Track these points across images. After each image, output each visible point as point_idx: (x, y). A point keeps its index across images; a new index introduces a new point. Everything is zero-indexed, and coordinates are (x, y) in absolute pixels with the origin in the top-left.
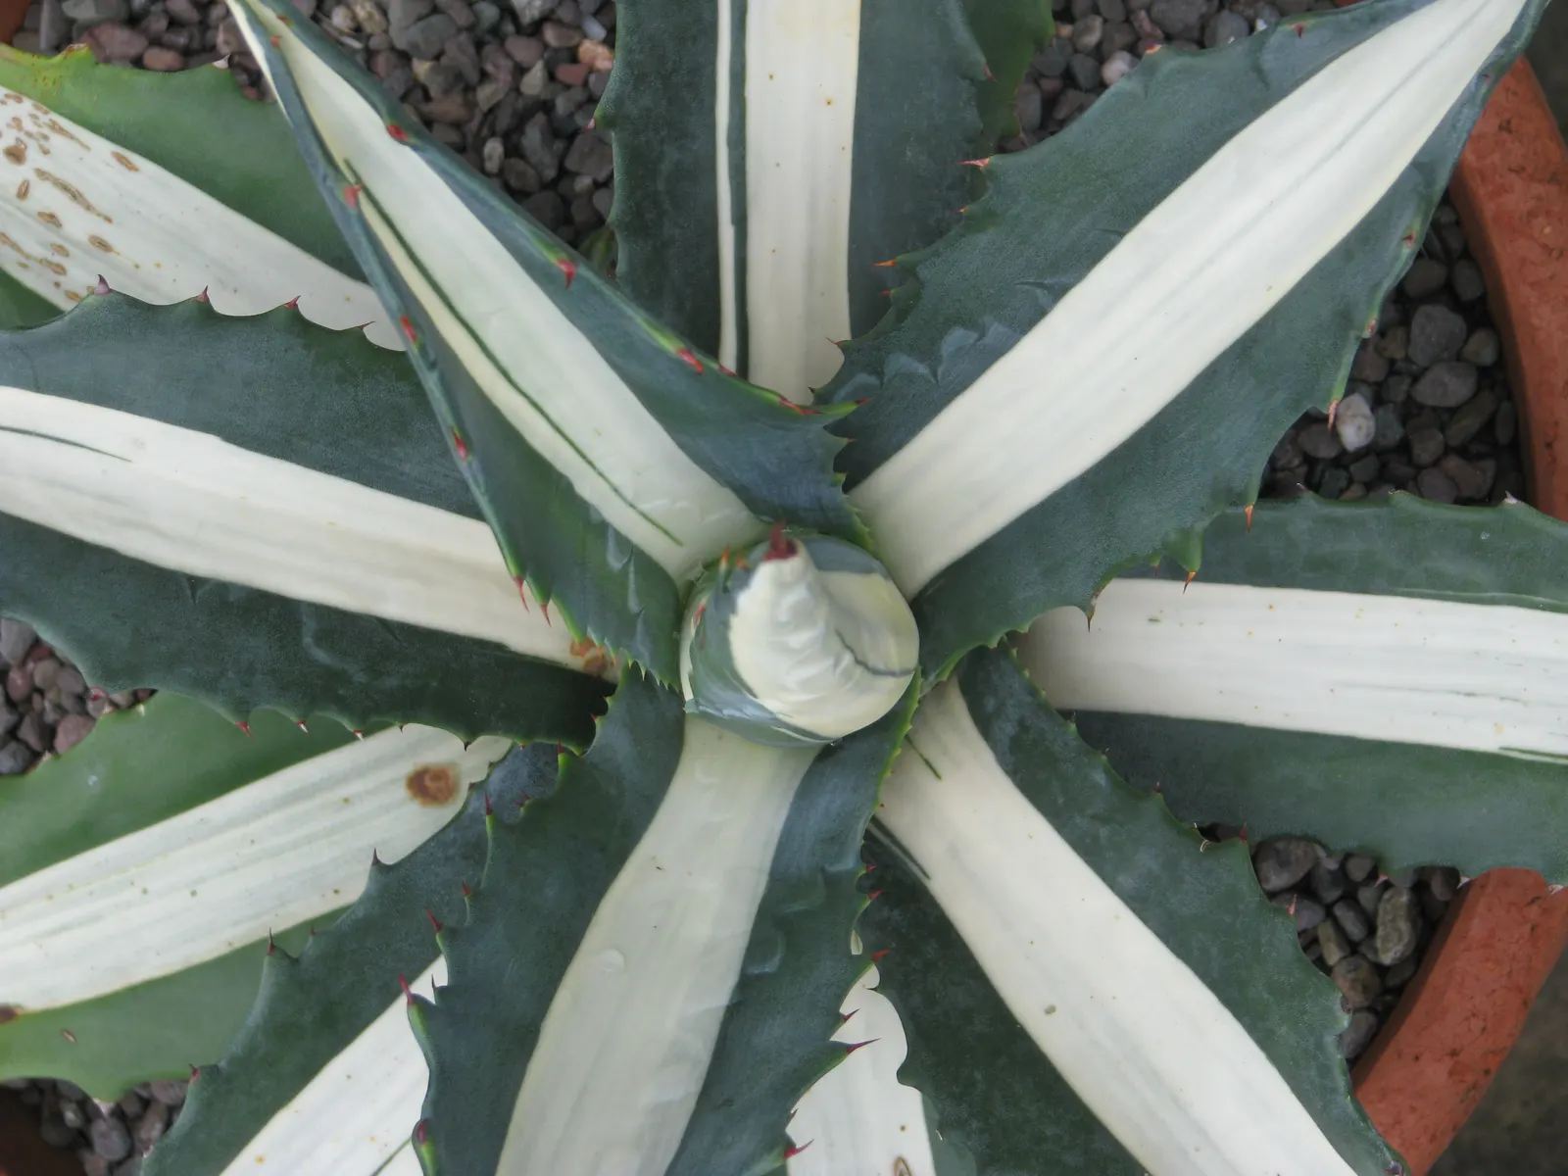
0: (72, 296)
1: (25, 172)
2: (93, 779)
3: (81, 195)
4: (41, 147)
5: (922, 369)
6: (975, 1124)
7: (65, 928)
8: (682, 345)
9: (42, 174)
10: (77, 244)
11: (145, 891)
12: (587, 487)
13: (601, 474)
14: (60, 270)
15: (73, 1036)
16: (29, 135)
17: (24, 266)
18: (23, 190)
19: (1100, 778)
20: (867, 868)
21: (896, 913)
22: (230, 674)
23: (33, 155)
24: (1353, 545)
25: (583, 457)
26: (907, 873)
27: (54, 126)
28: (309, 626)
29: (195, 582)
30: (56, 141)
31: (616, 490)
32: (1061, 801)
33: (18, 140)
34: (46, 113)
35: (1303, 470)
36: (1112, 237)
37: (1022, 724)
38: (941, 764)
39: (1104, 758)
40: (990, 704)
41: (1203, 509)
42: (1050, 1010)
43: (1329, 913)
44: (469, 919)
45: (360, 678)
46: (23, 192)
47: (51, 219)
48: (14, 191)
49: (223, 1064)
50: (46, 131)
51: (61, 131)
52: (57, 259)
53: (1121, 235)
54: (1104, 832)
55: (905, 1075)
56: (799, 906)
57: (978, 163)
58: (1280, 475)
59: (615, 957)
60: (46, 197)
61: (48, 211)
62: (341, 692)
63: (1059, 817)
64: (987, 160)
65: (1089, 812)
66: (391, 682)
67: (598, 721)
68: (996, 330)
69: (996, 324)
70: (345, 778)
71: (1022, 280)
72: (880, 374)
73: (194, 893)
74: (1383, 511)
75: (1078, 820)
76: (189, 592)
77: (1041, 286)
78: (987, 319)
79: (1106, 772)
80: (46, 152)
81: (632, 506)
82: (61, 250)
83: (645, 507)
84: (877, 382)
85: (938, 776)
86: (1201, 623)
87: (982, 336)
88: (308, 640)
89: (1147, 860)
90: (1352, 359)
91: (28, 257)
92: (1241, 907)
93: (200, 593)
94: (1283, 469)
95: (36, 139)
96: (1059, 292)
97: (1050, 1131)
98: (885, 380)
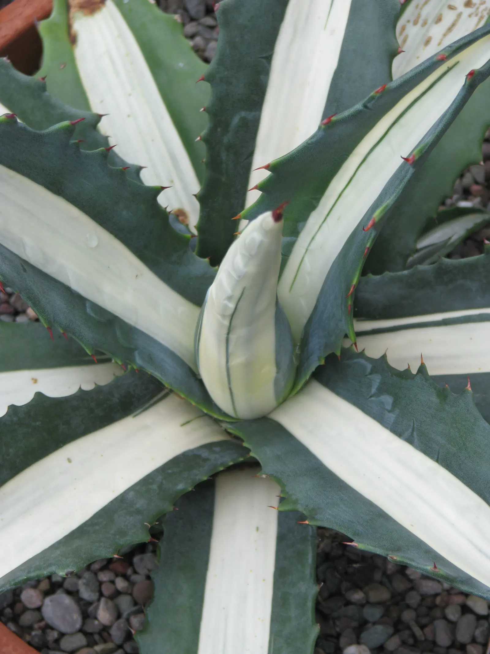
0: (403, 28)
1: (461, 7)
2: (181, 65)
3: (450, 32)
4: (472, 14)
5: (374, 390)
6: (15, 419)
7: (113, 62)
8: (377, 220)
9: (460, 15)
10: (428, 31)
11: (130, 95)
12: (314, 219)
13: (320, 227)
14: (415, 23)
15: (62, 69)
16: (478, 8)
17: (417, 7)
18: (453, 8)
19: (180, 487)
20: (137, 370)
21: (117, 400)
22: (226, 73)
23: (469, 10)
24: (293, 612)
25: (328, 215)
26: (136, 408)
27: (482, 18)
28: (250, 116)
29: (269, 59)
30: (475, 20)
31: (313, 238)
32: (170, 471)
33: (475, 4)
34: (488, 14)
35: (334, 633)
36: (436, 456)
37: (206, 460)
38: (188, 427)
39: (190, 489)
40: (217, 449)
41: (307, 506)
42: (69, 460)
43: (120, 647)
44: (111, 167)
45: (226, 140)
46: (451, 8)
47: (439, 20)
48: (452, 3)
49: (47, 93)
50: (480, 15)
51: (480, 20)
52: (421, 22)
53: (437, 461)
54: (155, 487)
55: (39, 396)
56: (118, 333)
57: (469, 386)
58: (331, 622)
59: (94, 243)
60: (449, 17)
61: (443, 18)
62: (219, 130)
63: (163, 470)
64: (470, 389)
65: (164, 482)
66: (224, 156)
67: (207, 260)
68: (391, 417)
69: (395, 416)
70: (182, 180)
71: (415, 422)
72: (371, 373)
73: (129, 116)
74: (310, 622)
75: (161, 477)
76: (264, 55)
77: (413, 431)
78: (397, 411)
79: (184, 489)
80: (470, 16)
81: (307, 250)
82: (425, 23)
83: (306, 260)
84: (367, 373)
85: (183, 425)
86: (256, 549)
87: (389, 412)
88: (243, 114)
89: (141, 503)
90: (378, 553)
91: (421, 9)
92: (118, 537)
93: (264, 61)
94: (334, 623)
95: (476, 11)
96: (410, 441)
97: (11, 451)
98: (369, 376)
